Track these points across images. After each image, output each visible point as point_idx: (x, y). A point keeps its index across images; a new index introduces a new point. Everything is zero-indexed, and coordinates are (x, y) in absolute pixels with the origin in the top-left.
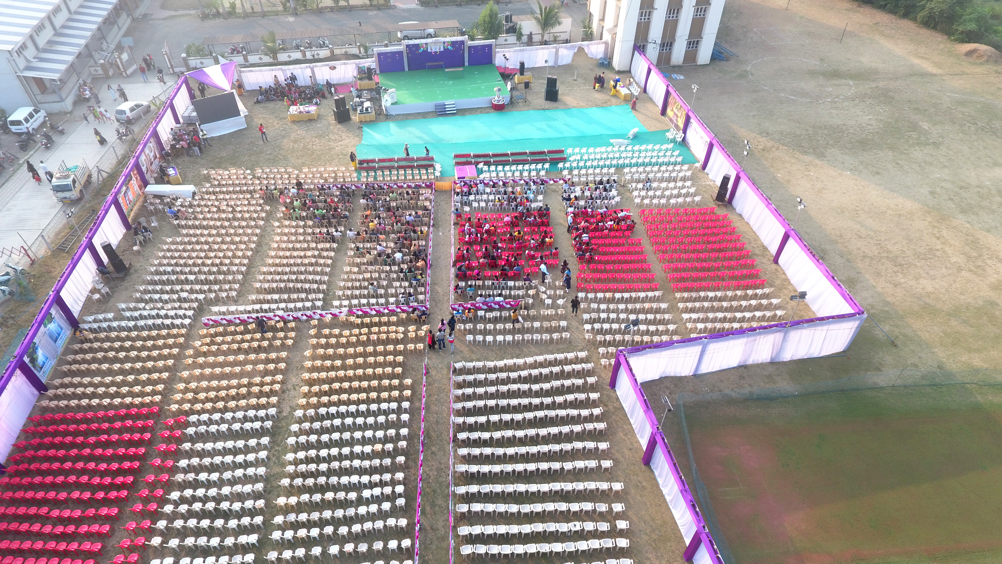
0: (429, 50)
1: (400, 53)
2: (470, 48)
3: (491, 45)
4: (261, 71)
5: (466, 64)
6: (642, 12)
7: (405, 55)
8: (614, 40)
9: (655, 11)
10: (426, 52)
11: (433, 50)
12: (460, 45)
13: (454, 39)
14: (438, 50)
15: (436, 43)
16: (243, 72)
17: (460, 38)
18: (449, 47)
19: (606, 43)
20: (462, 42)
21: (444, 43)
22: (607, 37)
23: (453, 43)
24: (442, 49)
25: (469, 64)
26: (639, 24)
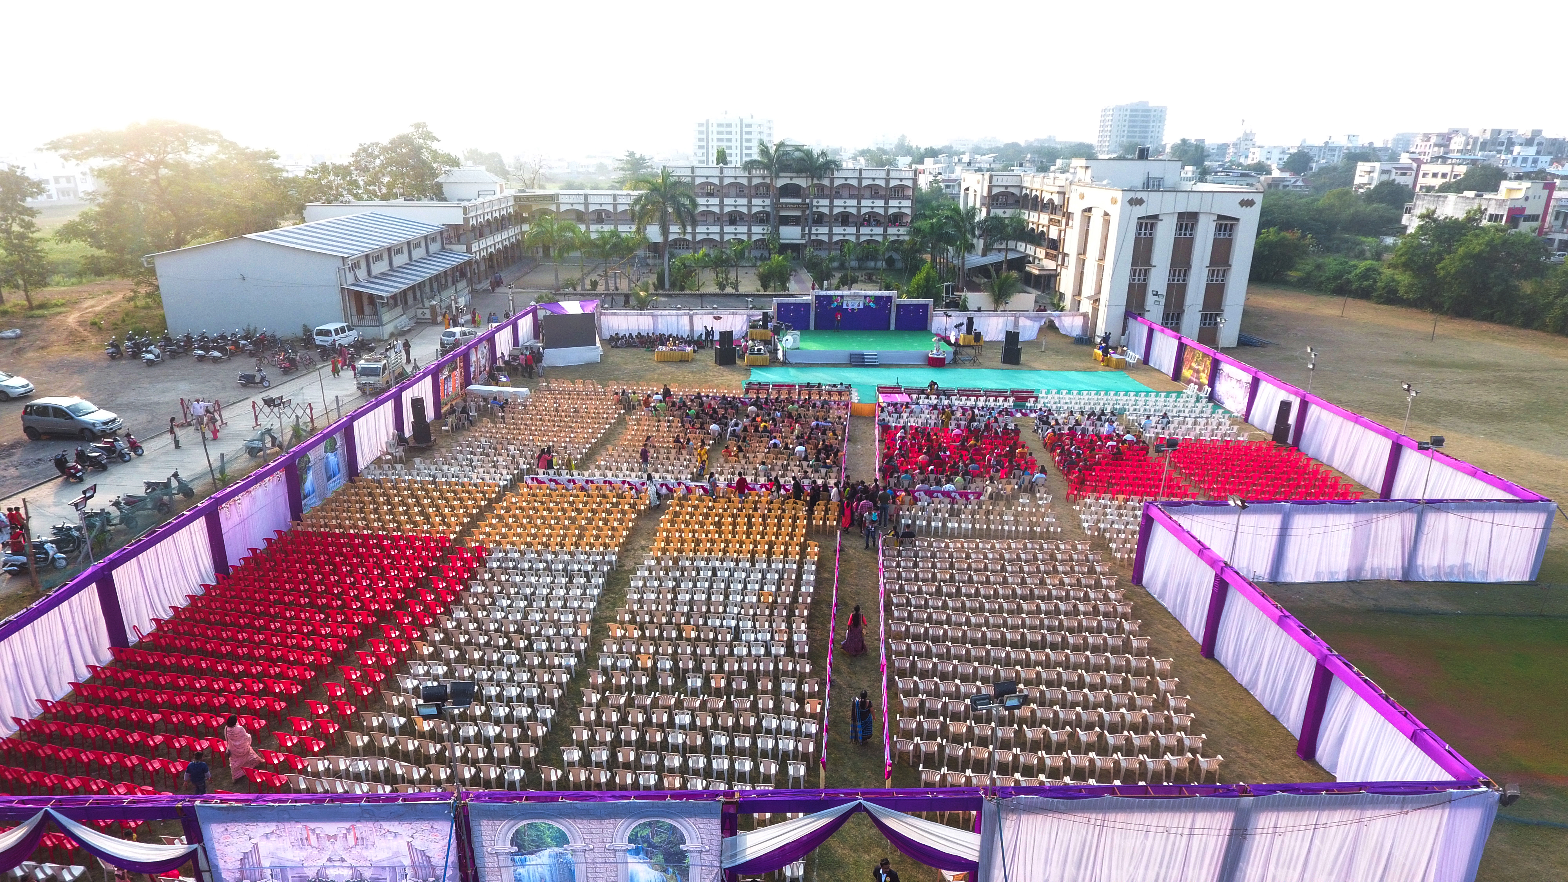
0: (845, 306)
1: (807, 305)
2: (899, 306)
3: (927, 305)
4: (626, 314)
5: (892, 327)
6: (1135, 270)
7: (813, 308)
8: (1096, 311)
9: (1153, 269)
10: (840, 308)
11: (850, 307)
12: (886, 302)
13: (878, 293)
14: (856, 307)
15: (854, 296)
16: (605, 314)
17: (886, 293)
18: (871, 304)
19: (1085, 315)
20: (889, 298)
21: (865, 297)
22: (1086, 306)
23: (878, 299)
24: (862, 306)
25: (896, 328)
26: (1131, 286)
